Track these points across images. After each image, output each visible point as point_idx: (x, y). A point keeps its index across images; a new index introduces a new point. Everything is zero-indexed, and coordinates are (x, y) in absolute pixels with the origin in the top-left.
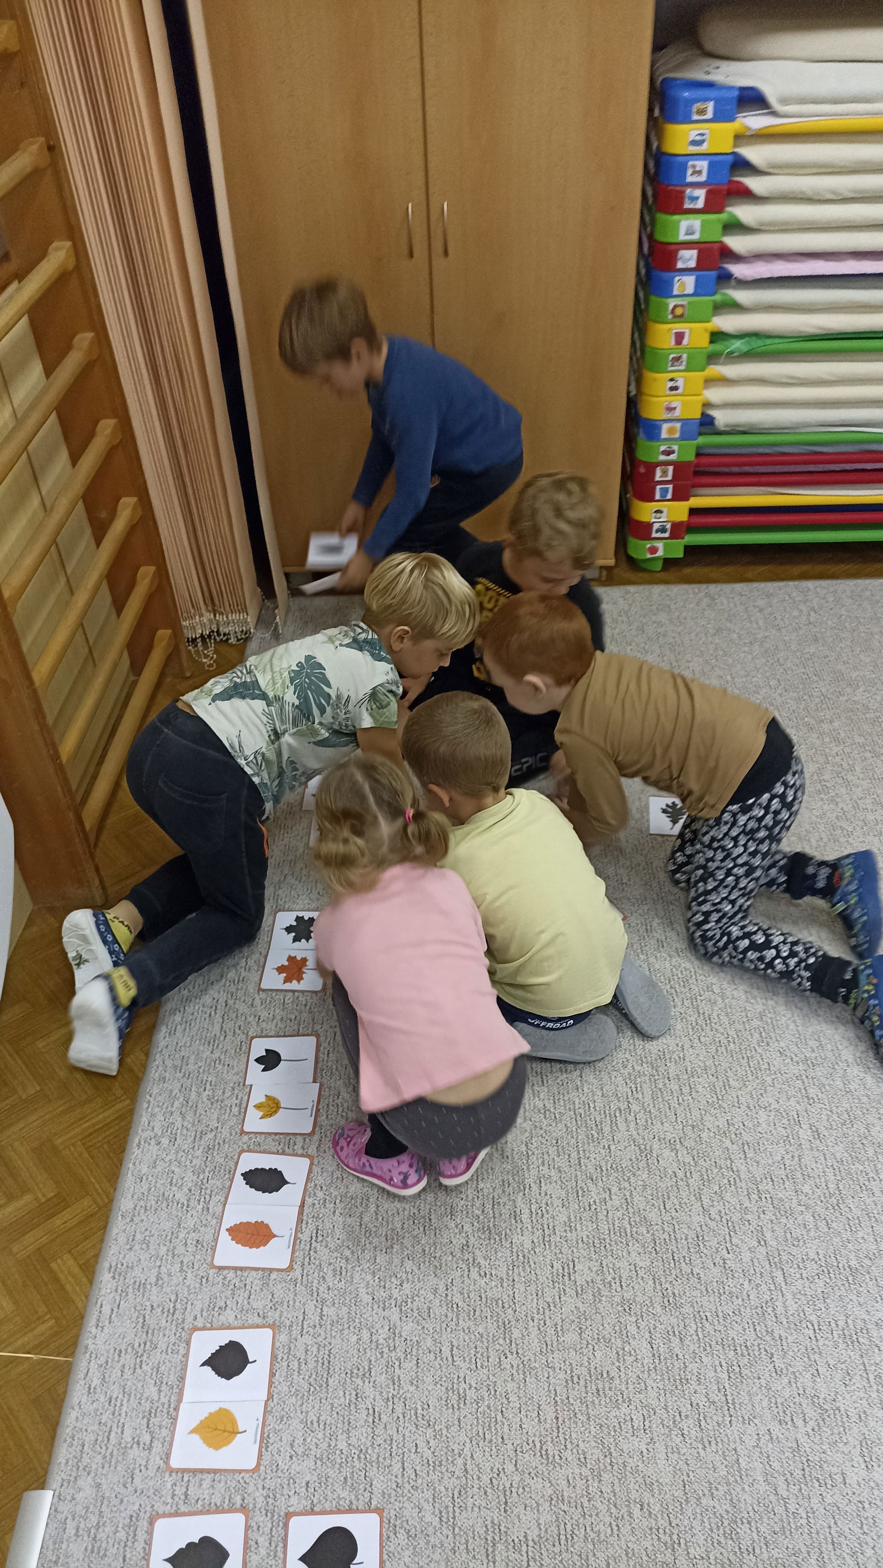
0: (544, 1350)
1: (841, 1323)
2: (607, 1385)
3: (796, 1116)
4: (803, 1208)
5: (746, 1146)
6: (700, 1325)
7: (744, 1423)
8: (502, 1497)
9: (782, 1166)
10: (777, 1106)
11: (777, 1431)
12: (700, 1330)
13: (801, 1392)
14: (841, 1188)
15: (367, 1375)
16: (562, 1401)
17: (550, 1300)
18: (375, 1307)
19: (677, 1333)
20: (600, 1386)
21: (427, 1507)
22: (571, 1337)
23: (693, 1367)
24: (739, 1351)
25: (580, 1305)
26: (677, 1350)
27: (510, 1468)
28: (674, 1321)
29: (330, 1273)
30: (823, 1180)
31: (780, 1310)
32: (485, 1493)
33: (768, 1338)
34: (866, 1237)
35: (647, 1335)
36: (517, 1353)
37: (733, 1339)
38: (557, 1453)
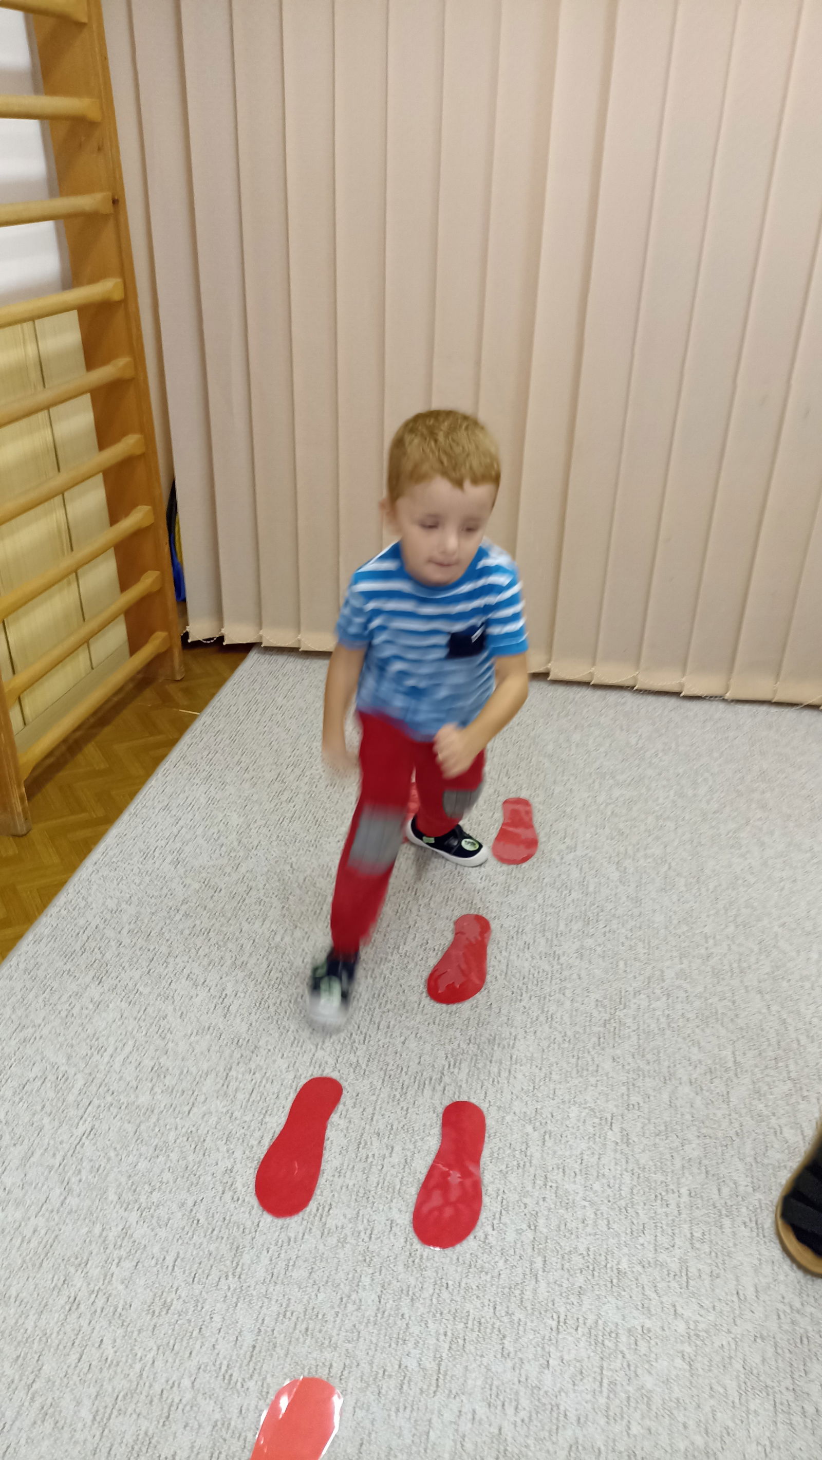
0: (267, 1281)
1: (590, 1322)
2: (318, 1327)
3: (609, 1119)
4: (586, 1204)
5: (547, 1136)
6: (437, 1291)
7: (449, 1396)
8: (166, 1410)
9: (579, 1161)
10: (593, 1105)
11: (482, 1411)
12: (436, 1295)
13: (523, 1379)
14: (635, 1191)
15: (83, 1265)
16: (266, 1331)
17: (292, 1235)
18: (118, 1206)
19: (410, 1293)
20: (311, 1327)
21: (87, 1403)
22: (299, 1273)
23: (415, 1329)
24: (470, 1325)
25: (321, 1247)
26: (405, 1310)
27: (186, 1382)
28: (412, 1281)
29: (88, 1168)
30: (618, 1181)
31: (528, 1294)
32: (151, 1402)
33: (506, 1319)
34: (646, 1244)
35: (379, 1289)
36: (240, 1277)
37: (468, 1312)
38: (240, 1380)
